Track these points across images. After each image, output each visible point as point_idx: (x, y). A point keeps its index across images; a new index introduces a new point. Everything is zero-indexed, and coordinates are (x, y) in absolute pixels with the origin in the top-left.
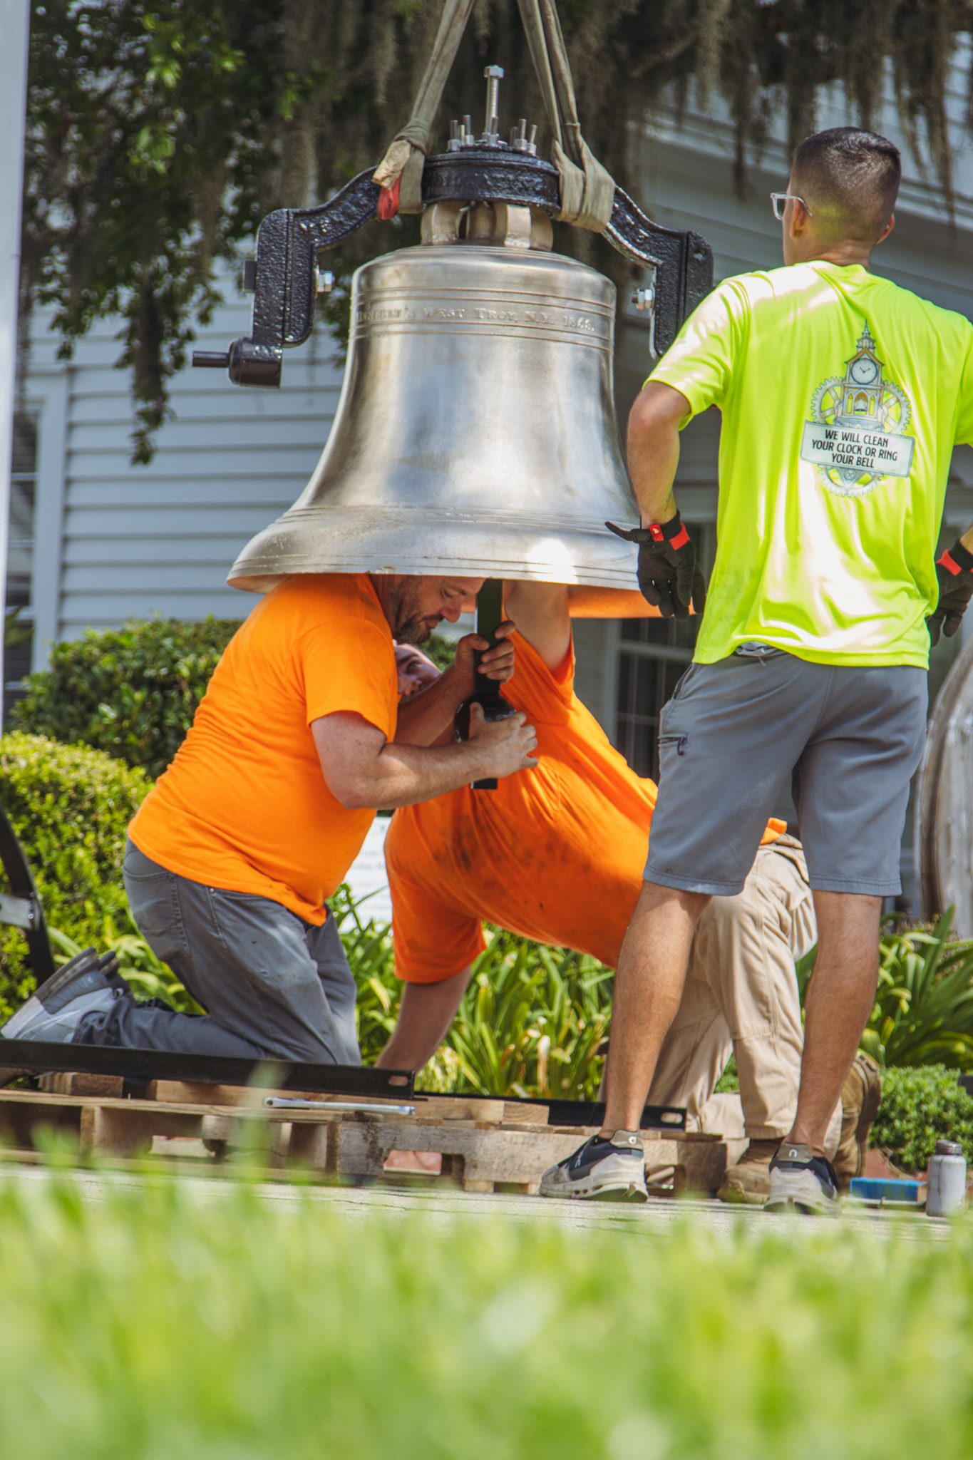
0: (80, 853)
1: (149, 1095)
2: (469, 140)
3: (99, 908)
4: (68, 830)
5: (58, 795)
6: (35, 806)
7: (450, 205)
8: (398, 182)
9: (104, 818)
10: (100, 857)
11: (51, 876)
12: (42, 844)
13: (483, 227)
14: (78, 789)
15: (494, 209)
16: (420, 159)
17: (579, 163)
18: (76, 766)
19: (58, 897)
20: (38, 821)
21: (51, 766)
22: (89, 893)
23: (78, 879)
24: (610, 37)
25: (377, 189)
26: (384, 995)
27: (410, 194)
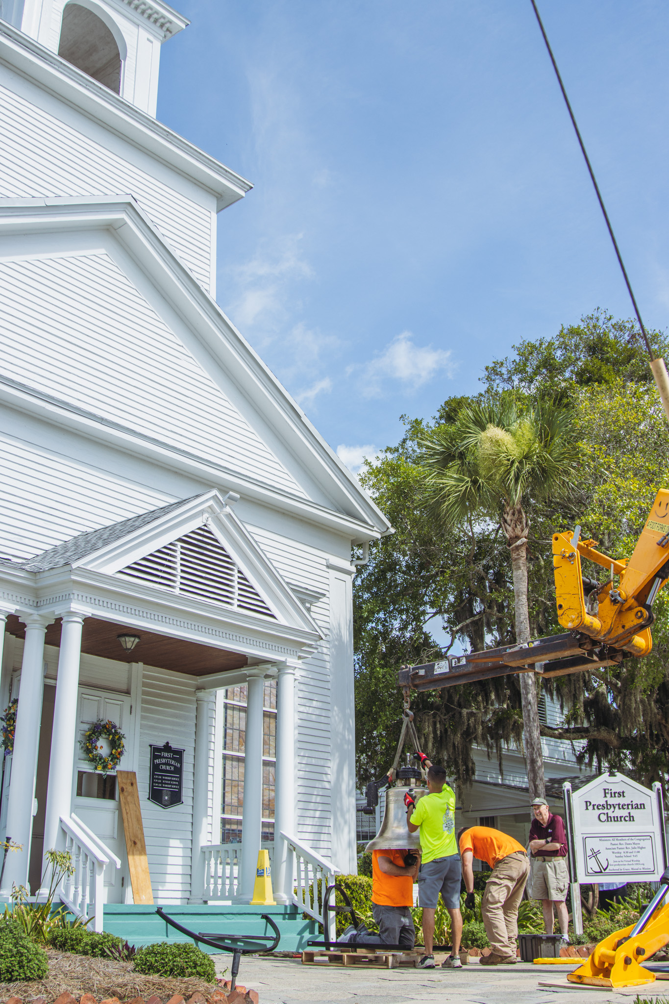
0: (362, 896)
1: (356, 951)
2: (404, 767)
3: (366, 906)
4: (359, 892)
5: (357, 885)
6: (353, 888)
7: (402, 779)
8: (391, 776)
9: (366, 889)
10: (366, 896)
11: (356, 901)
12: (354, 895)
13: (408, 782)
14: (360, 884)
15: (409, 779)
16: (395, 771)
17: (425, 770)
18: (360, 879)
19: (358, 904)
20: (353, 890)
21: (355, 880)
22: (364, 903)
23: (361, 900)
24: (462, 735)
25: (388, 777)
26: (417, 920)
27: (394, 777)
